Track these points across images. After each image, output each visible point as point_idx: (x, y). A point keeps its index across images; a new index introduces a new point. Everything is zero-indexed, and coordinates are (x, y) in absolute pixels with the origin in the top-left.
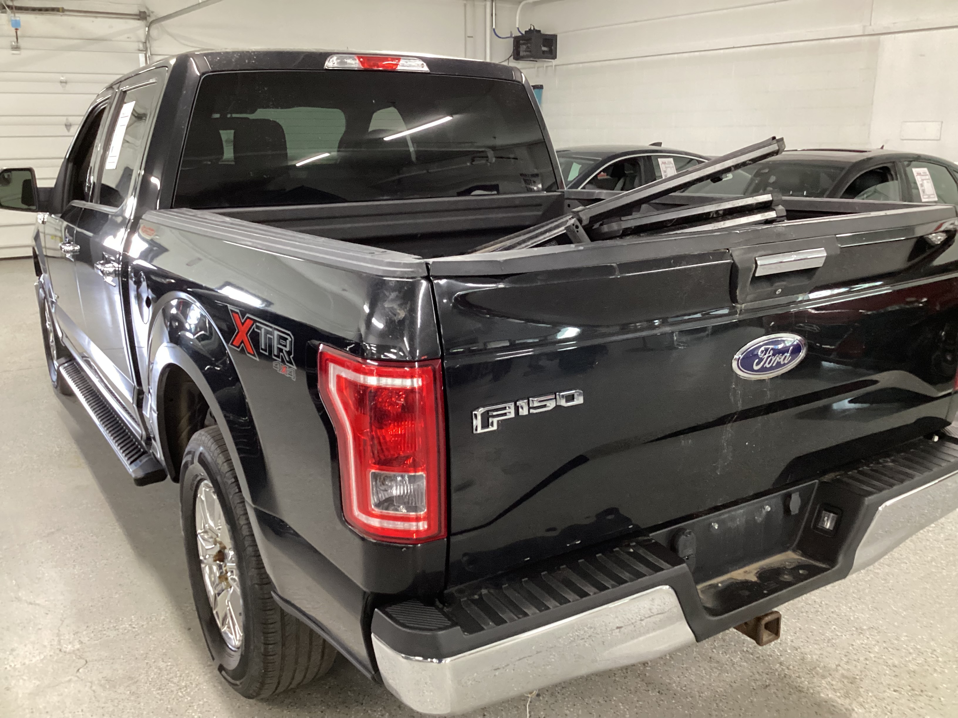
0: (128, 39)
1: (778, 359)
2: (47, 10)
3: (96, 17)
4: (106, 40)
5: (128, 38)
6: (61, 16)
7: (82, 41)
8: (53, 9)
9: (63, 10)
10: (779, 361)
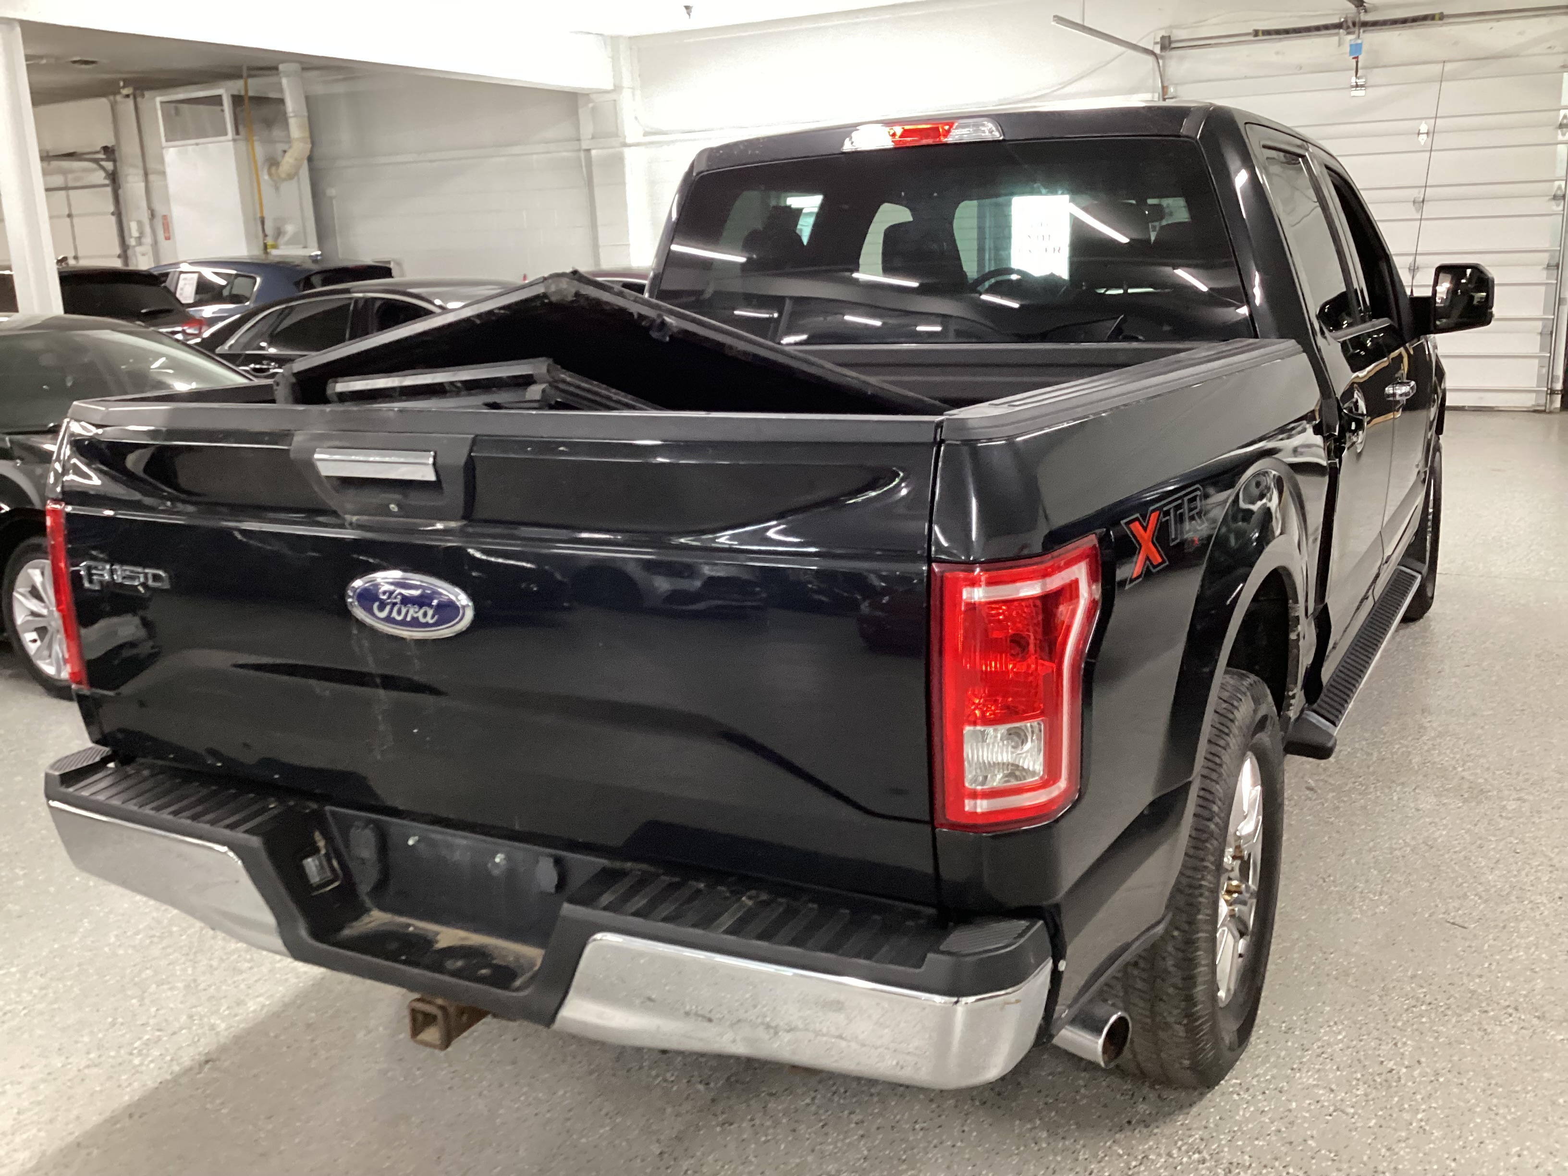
0: (1549, 51)
1: (411, 612)
2: (1415, 20)
3: (1498, 20)
4: (1509, 57)
5: (1550, 47)
6: (1441, 26)
7: (1465, 63)
8: (1425, 18)
9: (1442, 17)
10: (415, 615)
